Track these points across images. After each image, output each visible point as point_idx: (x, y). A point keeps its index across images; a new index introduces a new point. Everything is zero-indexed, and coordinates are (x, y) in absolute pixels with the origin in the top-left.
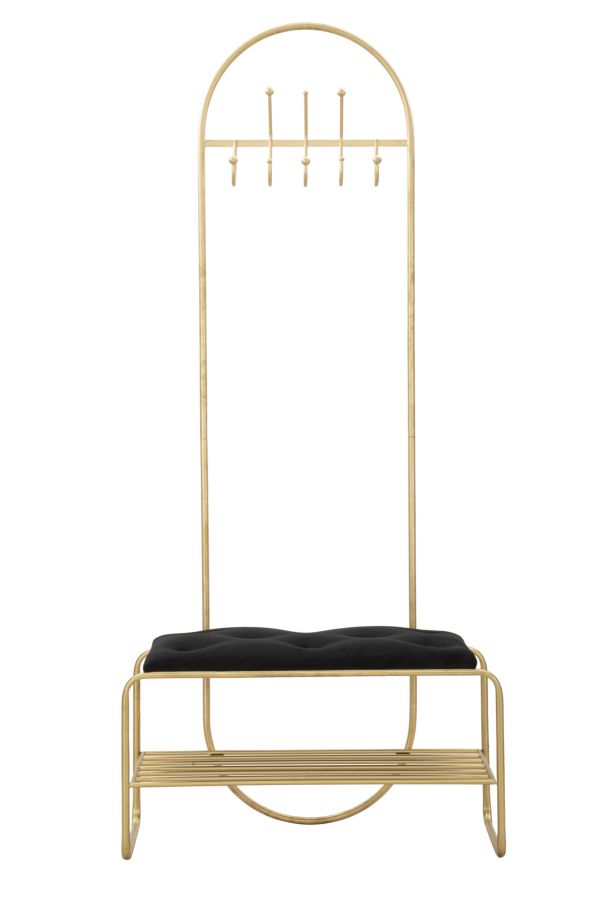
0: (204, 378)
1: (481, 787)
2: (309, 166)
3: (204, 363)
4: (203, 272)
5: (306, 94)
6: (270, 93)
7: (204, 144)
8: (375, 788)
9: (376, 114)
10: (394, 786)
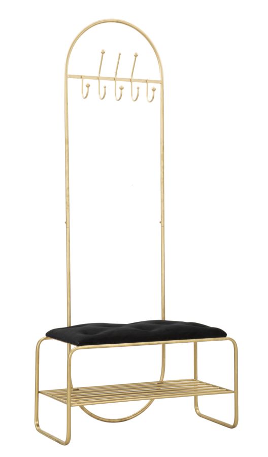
0: (67, 196)
1: (193, 397)
2: (123, 90)
3: (67, 189)
4: (67, 142)
5: (120, 54)
6: (103, 53)
7: (67, 76)
8: (147, 402)
9: (147, 69)
10: (155, 400)
